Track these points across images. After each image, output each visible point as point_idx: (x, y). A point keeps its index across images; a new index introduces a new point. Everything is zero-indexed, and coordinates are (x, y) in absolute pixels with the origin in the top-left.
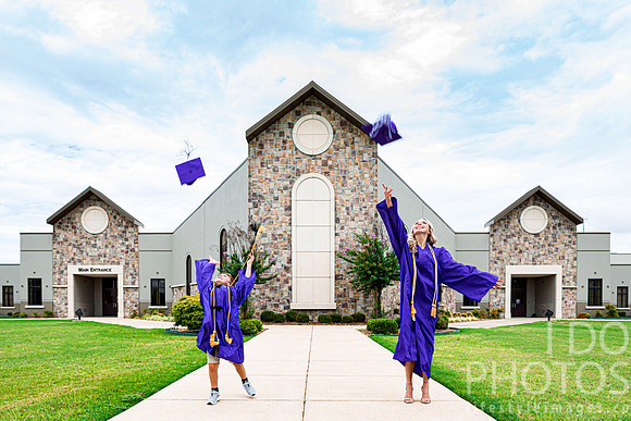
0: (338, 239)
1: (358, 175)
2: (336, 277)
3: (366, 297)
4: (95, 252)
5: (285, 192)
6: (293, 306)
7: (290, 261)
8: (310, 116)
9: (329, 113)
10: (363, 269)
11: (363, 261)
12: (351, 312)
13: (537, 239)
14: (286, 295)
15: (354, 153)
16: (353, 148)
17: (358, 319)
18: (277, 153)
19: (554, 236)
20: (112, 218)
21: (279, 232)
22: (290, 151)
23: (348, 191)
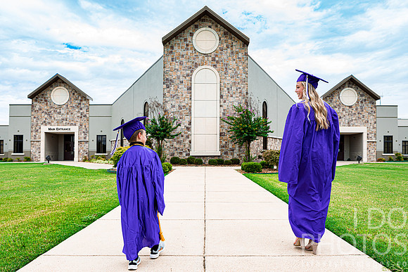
0: (222, 109)
1: (236, 67)
2: (221, 134)
3: (240, 147)
4: (59, 117)
5: (187, 78)
6: (192, 154)
7: (190, 123)
8: (205, 29)
9: (217, 26)
10: (239, 129)
11: (238, 124)
12: (230, 158)
13: (350, 109)
14: (187, 146)
15: (232, 53)
16: (232, 49)
17: (235, 162)
18: (182, 52)
19: (362, 107)
20: (72, 95)
21: (183, 104)
22: (191, 51)
23: (228, 78)
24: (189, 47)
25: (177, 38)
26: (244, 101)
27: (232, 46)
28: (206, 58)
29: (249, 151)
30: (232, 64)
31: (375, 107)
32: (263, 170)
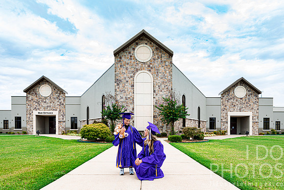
0: (155, 99)
1: (164, 71)
2: (154, 117)
3: (167, 125)
5: (131, 79)
7: (133, 109)
8: (142, 45)
9: (151, 44)
10: (166, 113)
11: (166, 110)
13: (241, 100)
15: (162, 62)
16: (161, 59)
17: (163, 135)
18: (128, 61)
19: (249, 99)
20: (53, 90)
21: (129, 96)
22: (133, 61)
23: (159, 79)
24: (132, 58)
25: (124, 52)
26: (169, 94)
27: (161, 57)
28: (144, 65)
29: (173, 128)
30: (161, 69)
31: (258, 99)
32: (182, 141)
